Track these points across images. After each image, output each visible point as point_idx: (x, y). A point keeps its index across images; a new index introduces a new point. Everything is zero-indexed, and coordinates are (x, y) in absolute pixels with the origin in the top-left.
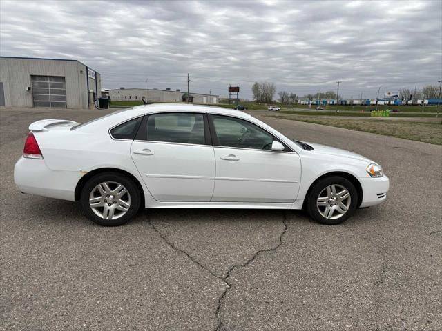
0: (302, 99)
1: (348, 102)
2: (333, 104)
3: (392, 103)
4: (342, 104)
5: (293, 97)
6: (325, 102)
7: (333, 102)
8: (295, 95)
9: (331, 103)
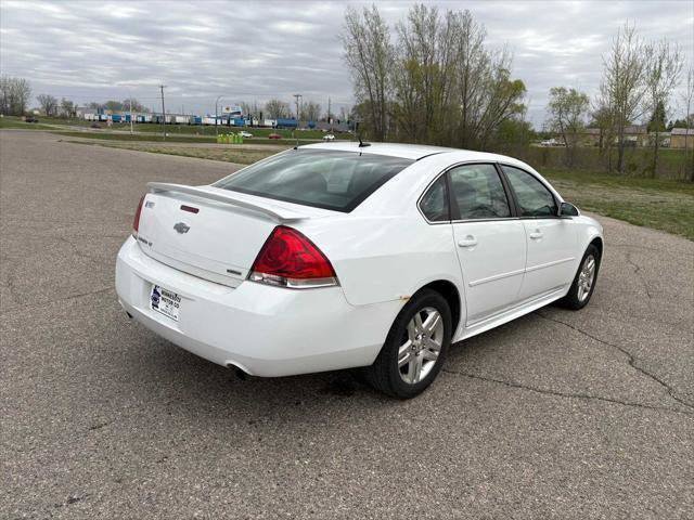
0: (86, 110)
1: (168, 120)
2: (143, 122)
3: (232, 122)
4: (158, 123)
5: (68, 106)
6: (128, 117)
7: (143, 118)
8: (71, 103)
9: (140, 119)
